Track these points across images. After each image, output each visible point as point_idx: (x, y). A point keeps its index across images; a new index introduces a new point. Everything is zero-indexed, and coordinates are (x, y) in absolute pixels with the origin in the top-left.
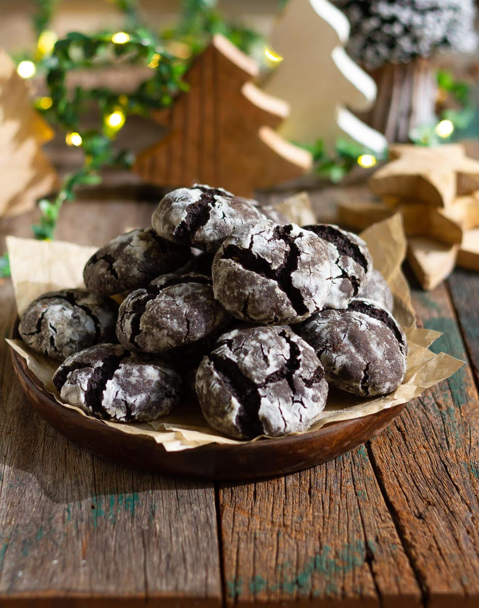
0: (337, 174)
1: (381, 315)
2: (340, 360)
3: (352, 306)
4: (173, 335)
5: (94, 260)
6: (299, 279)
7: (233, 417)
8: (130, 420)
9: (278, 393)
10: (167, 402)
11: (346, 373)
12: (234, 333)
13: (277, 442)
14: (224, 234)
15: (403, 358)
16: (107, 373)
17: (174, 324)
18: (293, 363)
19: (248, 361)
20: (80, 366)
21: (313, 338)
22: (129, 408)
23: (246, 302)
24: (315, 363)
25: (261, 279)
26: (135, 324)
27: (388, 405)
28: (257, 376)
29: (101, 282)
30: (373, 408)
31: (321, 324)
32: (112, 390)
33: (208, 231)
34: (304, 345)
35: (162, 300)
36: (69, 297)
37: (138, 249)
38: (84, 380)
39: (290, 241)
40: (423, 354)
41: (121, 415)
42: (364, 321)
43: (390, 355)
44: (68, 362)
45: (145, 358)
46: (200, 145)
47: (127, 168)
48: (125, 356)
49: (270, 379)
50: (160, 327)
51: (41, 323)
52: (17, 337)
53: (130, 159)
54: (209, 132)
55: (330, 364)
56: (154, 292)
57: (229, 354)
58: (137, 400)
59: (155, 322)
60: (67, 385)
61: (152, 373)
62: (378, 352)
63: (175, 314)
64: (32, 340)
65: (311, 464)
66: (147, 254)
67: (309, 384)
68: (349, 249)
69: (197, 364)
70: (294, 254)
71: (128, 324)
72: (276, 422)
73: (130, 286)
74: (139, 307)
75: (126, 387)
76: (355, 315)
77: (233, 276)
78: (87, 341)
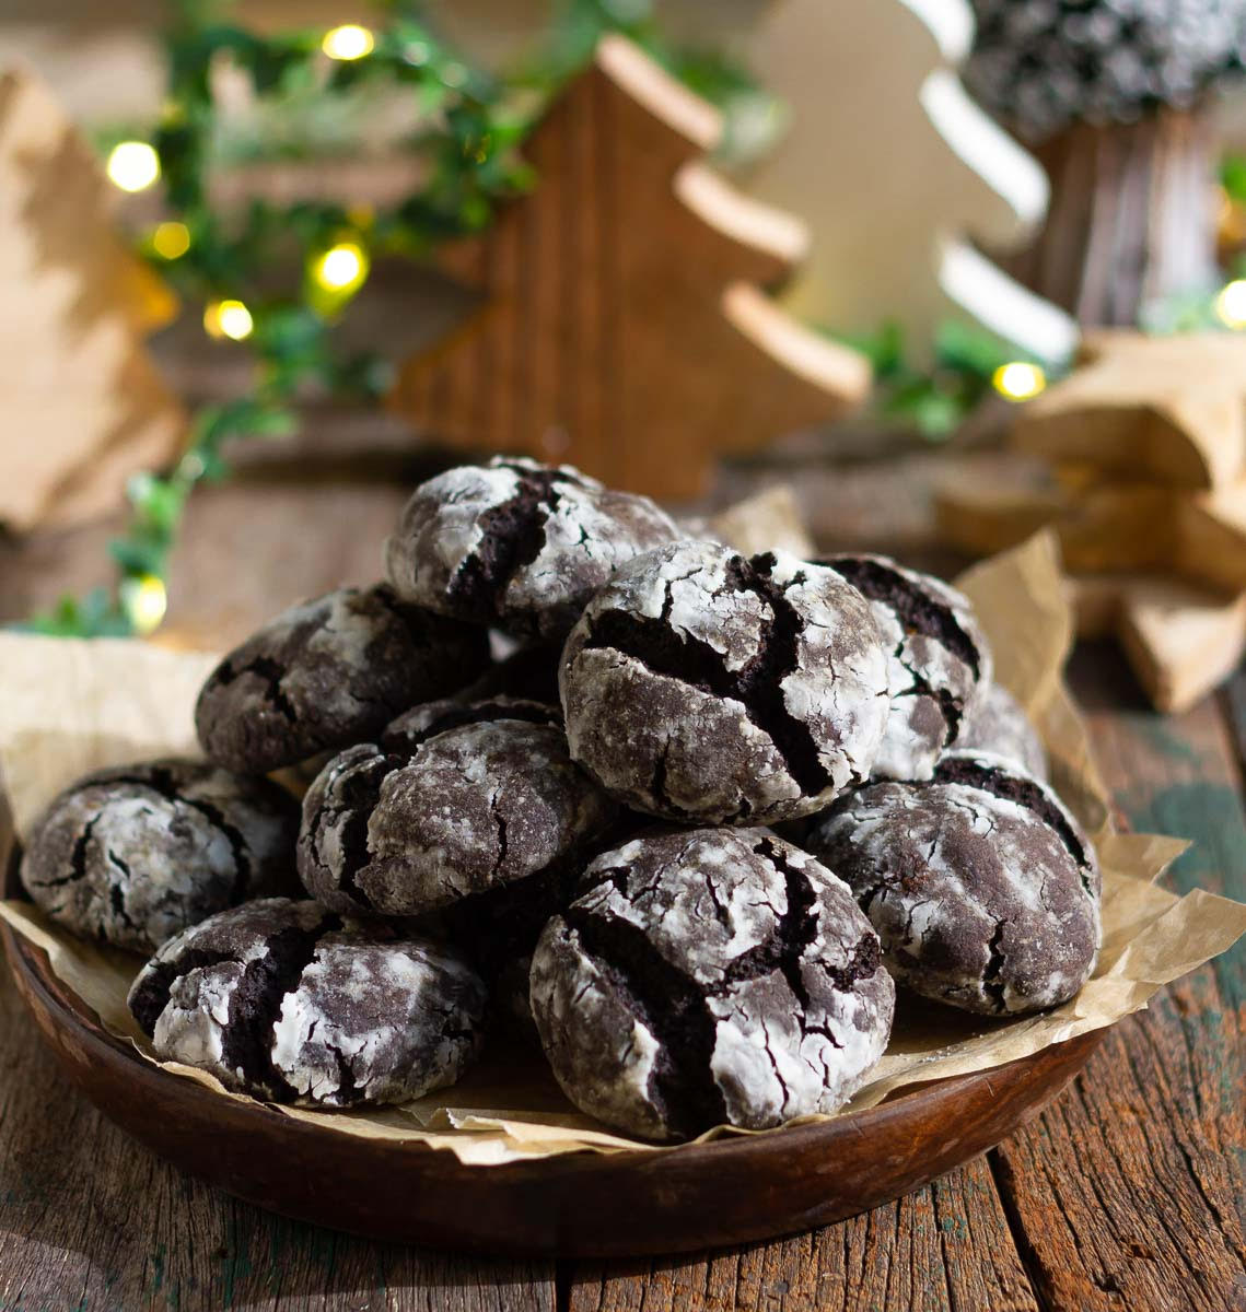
0: (937, 416)
1: (1024, 792)
2: (924, 915)
3: (945, 773)
4: (461, 862)
5: (225, 674)
6: (802, 694)
7: (640, 1078)
8: (352, 1101)
9: (762, 1010)
10: (450, 1049)
11: (941, 951)
12: (631, 850)
13: (759, 1143)
14: (586, 588)
15: (1091, 905)
16: (283, 975)
17: (464, 833)
18: (797, 926)
19: (674, 922)
20: (204, 958)
21: (845, 859)
22: (347, 1070)
23: (659, 765)
24: (857, 926)
25: (697, 697)
26: (354, 838)
27: (1062, 1033)
28: (703, 964)
29: (250, 732)
30: (1022, 1044)
31: (865, 822)
32: (297, 1019)
33: (542, 578)
34: (823, 878)
35: (425, 767)
36: (161, 779)
37: (347, 637)
38: (219, 996)
39: (773, 596)
40: (1144, 897)
41: (325, 1087)
42: (981, 809)
43: (1058, 897)
44: (170, 952)
45: (383, 930)
46: (566, 334)
47: (371, 402)
48: (329, 927)
49: (736, 970)
50: (424, 840)
51: (83, 851)
52: (17, 893)
53: (384, 377)
54: (589, 300)
55: (895, 928)
56: (400, 751)
57: (620, 906)
58: (368, 1045)
59: (410, 830)
60: (173, 1013)
61: (405, 969)
62: (1027, 891)
63: (466, 803)
64: (62, 899)
65: (857, 1203)
66: (373, 650)
67: (844, 980)
68: (927, 618)
69: (531, 939)
70: (785, 629)
71: (332, 840)
72: (761, 1089)
73: (332, 741)
74: (363, 792)
75: (336, 1010)
76: (958, 793)
77: (623, 693)
78: (217, 895)
